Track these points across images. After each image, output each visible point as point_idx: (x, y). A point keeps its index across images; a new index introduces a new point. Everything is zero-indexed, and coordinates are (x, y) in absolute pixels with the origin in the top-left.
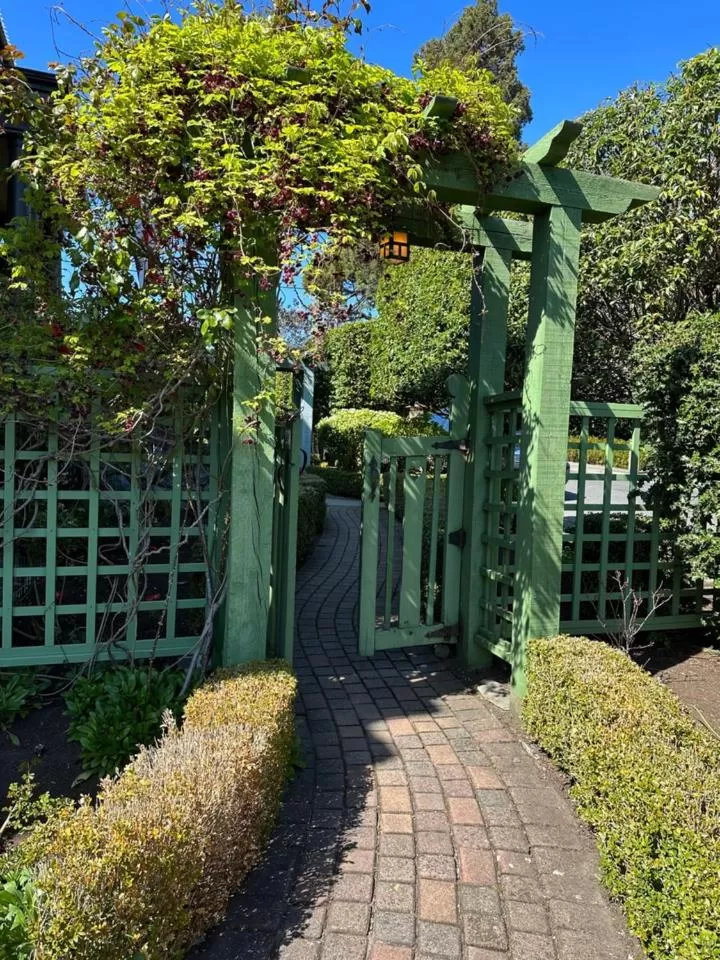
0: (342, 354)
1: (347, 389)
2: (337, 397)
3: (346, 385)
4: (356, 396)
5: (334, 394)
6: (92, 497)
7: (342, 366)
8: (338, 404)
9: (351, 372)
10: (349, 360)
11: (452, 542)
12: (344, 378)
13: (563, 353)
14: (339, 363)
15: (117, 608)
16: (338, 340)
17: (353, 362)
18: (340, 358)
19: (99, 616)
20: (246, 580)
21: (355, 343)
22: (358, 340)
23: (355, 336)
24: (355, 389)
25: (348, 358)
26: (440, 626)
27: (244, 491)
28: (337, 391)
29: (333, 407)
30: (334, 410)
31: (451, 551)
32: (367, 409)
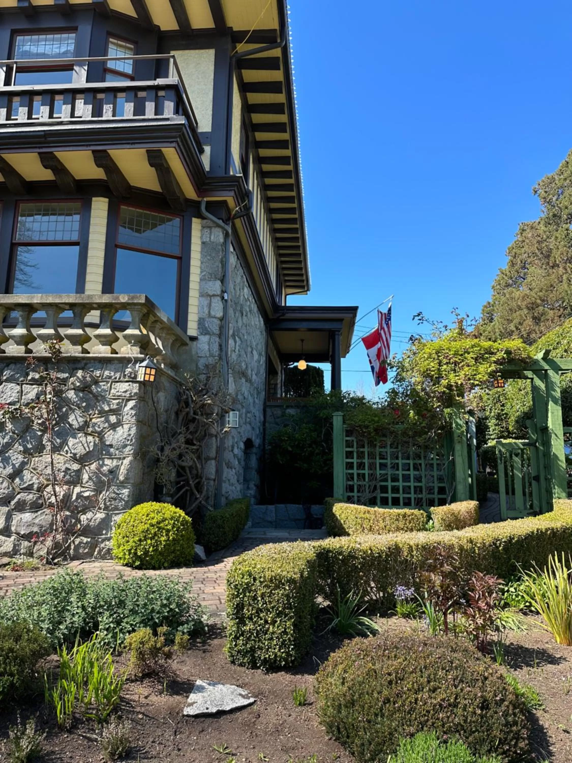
0: (491, 407)
1: (497, 427)
2: (491, 433)
3: (496, 425)
4: (503, 432)
5: (489, 431)
6: (411, 462)
7: (492, 414)
8: (492, 437)
9: (499, 417)
10: (496, 411)
11: (534, 479)
12: (494, 421)
13: (558, 412)
14: (490, 413)
15: (420, 496)
16: (488, 399)
17: (499, 412)
18: (491, 409)
19: (415, 498)
20: (462, 481)
21: (499, 400)
22: (501, 399)
23: (499, 397)
24: (503, 428)
25: (496, 409)
26: (532, 511)
27: (459, 456)
28: (491, 429)
29: (489, 439)
30: (489, 441)
31: (534, 483)
32: (511, 439)
